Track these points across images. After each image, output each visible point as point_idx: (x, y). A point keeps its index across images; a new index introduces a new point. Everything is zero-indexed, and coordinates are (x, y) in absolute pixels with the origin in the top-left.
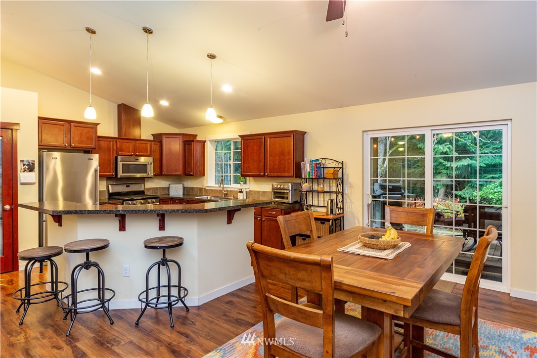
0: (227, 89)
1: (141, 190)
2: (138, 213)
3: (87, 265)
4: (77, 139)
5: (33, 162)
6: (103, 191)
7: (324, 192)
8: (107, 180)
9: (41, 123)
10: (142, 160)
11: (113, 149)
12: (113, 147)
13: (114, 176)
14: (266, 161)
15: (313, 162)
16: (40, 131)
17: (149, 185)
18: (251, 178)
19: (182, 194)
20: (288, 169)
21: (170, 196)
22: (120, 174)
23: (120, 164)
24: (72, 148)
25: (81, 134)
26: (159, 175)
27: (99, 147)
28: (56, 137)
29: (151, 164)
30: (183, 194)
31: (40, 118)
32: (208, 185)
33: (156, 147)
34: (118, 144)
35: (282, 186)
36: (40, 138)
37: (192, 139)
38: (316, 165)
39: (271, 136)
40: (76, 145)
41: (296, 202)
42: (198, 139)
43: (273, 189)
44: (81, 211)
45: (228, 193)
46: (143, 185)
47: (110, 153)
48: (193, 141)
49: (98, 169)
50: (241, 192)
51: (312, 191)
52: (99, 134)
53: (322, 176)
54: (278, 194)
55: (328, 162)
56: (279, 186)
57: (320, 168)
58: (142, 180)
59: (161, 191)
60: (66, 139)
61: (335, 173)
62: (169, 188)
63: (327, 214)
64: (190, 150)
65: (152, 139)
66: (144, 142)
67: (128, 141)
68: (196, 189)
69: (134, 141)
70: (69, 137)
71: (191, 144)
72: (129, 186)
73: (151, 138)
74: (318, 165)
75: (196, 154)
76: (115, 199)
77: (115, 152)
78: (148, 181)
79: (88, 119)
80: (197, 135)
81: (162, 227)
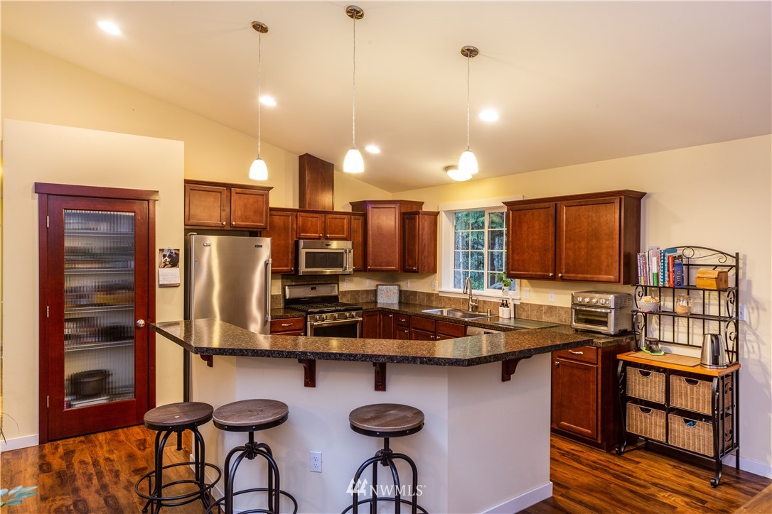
0: (489, 116)
1: (333, 294)
2: (339, 359)
3: (250, 451)
4: (239, 213)
5: (177, 252)
6: (276, 295)
7: (690, 316)
8: (282, 279)
9: (188, 188)
10: (335, 245)
11: (292, 228)
12: (292, 225)
13: (293, 273)
14: (558, 250)
15: (667, 254)
16: (187, 202)
17: (346, 286)
18: (525, 281)
19: (397, 302)
20: (608, 266)
21: (379, 306)
22: (303, 269)
23: (303, 252)
24: (231, 229)
25: (246, 206)
26: (361, 271)
27: (272, 225)
28: (210, 212)
29: (350, 252)
30: (400, 303)
31: (187, 182)
32: (443, 289)
33: (357, 224)
34: (300, 220)
35: (594, 300)
36: (187, 213)
37: (415, 210)
38: (674, 261)
39: (571, 202)
40: (239, 223)
41: (623, 333)
42: (425, 209)
43: (574, 304)
44: (241, 350)
45: (480, 306)
46: (336, 286)
47: (288, 236)
48: (418, 213)
49: (270, 262)
50: (505, 305)
51: (659, 312)
52: (271, 205)
53: (685, 283)
54: (586, 315)
55: (698, 253)
56: (587, 300)
57: (681, 265)
58: (335, 279)
59: (364, 296)
60: (223, 214)
61: (721, 278)
62: (376, 291)
63: (702, 365)
64: (413, 229)
65: (351, 211)
66: (338, 216)
67: (315, 215)
68: (421, 295)
69: (323, 215)
70: (228, 210)
71: (415, 219)
72: (315, 288)
73: (349, 209)
74: (676, 261)
75: (422, 234)
76: (294, 309)
77: (295, 233)
78: (344, 280)
79: (255, 181)
80: (423, 203)
81: (380, 385)
